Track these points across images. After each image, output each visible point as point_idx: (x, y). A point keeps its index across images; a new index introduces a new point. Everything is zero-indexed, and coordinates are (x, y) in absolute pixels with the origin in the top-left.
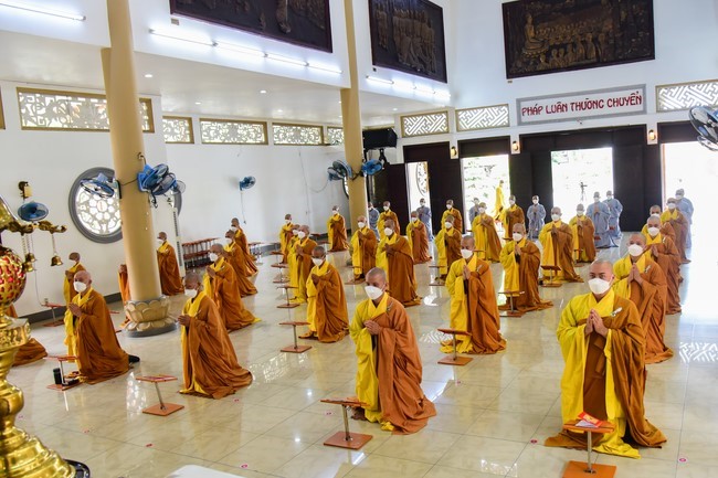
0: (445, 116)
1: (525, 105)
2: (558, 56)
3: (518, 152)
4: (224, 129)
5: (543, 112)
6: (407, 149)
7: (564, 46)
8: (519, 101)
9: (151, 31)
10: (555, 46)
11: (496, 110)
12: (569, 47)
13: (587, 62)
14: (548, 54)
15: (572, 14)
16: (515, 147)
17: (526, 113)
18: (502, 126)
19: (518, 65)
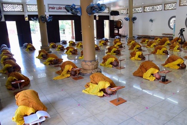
0: (21, 6)
1: (50, 6)
5: (55, 9)
6: (5, 16)
17: (50, 9)
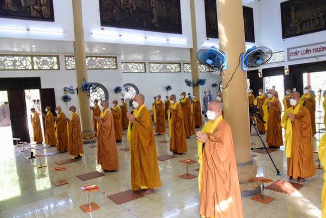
1: (291, 51)
2: (306, 26)
3: (288, 74)
4: (161, 66)
5: (300, 54)
7: (309, 21)
8: (288, 49)
9: (92, 34)
10: (305, 21)
11: (278, 54)
12: (311, 21)
13: (320, 28)
14: (301, 26)
15: (313, 4)
16: (286, 71)
17: (292, 55)
18: (281, 62)
19: (288, 32)
